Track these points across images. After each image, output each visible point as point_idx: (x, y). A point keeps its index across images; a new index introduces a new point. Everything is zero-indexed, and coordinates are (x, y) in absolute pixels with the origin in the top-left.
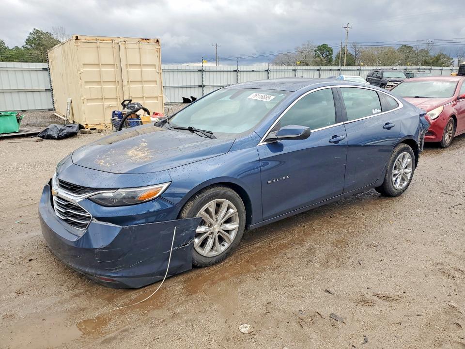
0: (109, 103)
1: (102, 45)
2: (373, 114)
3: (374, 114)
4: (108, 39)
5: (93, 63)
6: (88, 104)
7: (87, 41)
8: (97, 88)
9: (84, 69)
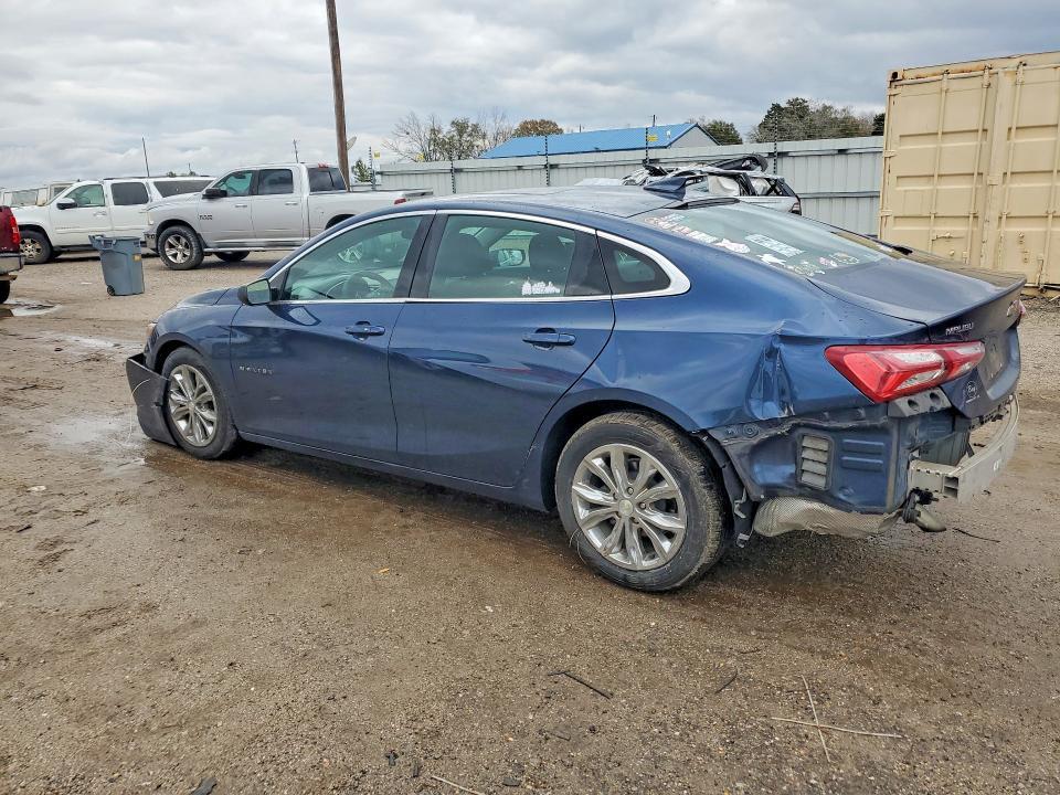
0: (948, 229)
1: (955, 85)
2: (520, 295)
3: (526, 296)
4: (974, 65)
5: (926, 132)
6: (895, 229)
7: (919, 81)
8: (922, 191)
9: (902, 148)
